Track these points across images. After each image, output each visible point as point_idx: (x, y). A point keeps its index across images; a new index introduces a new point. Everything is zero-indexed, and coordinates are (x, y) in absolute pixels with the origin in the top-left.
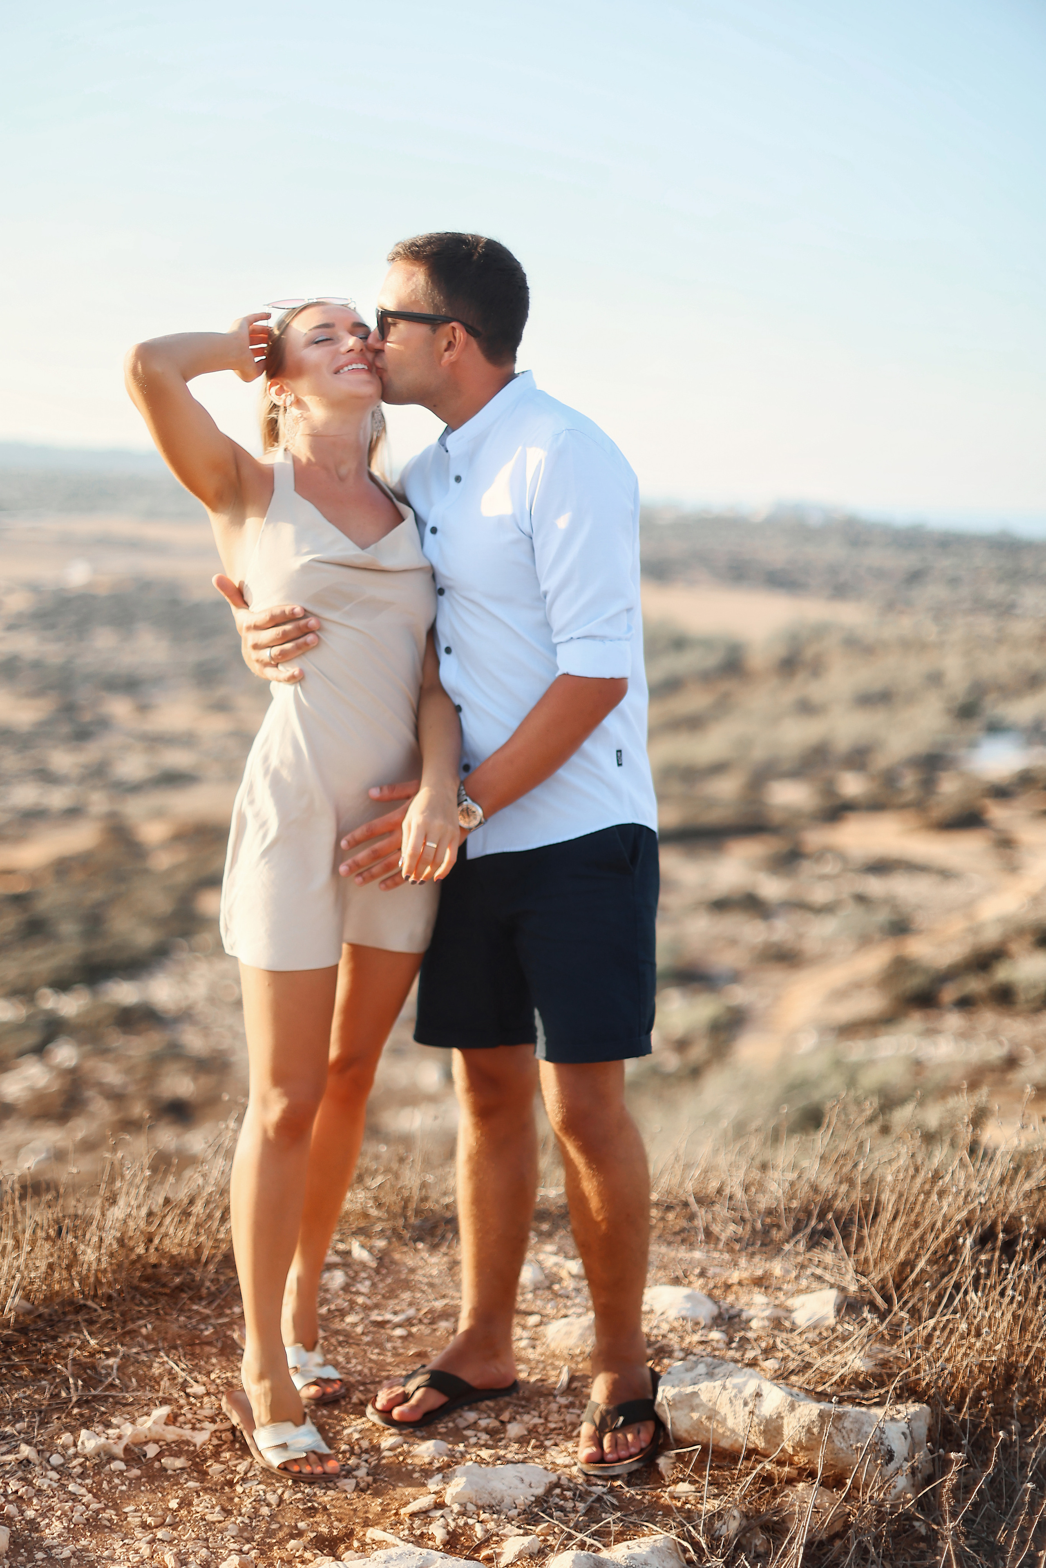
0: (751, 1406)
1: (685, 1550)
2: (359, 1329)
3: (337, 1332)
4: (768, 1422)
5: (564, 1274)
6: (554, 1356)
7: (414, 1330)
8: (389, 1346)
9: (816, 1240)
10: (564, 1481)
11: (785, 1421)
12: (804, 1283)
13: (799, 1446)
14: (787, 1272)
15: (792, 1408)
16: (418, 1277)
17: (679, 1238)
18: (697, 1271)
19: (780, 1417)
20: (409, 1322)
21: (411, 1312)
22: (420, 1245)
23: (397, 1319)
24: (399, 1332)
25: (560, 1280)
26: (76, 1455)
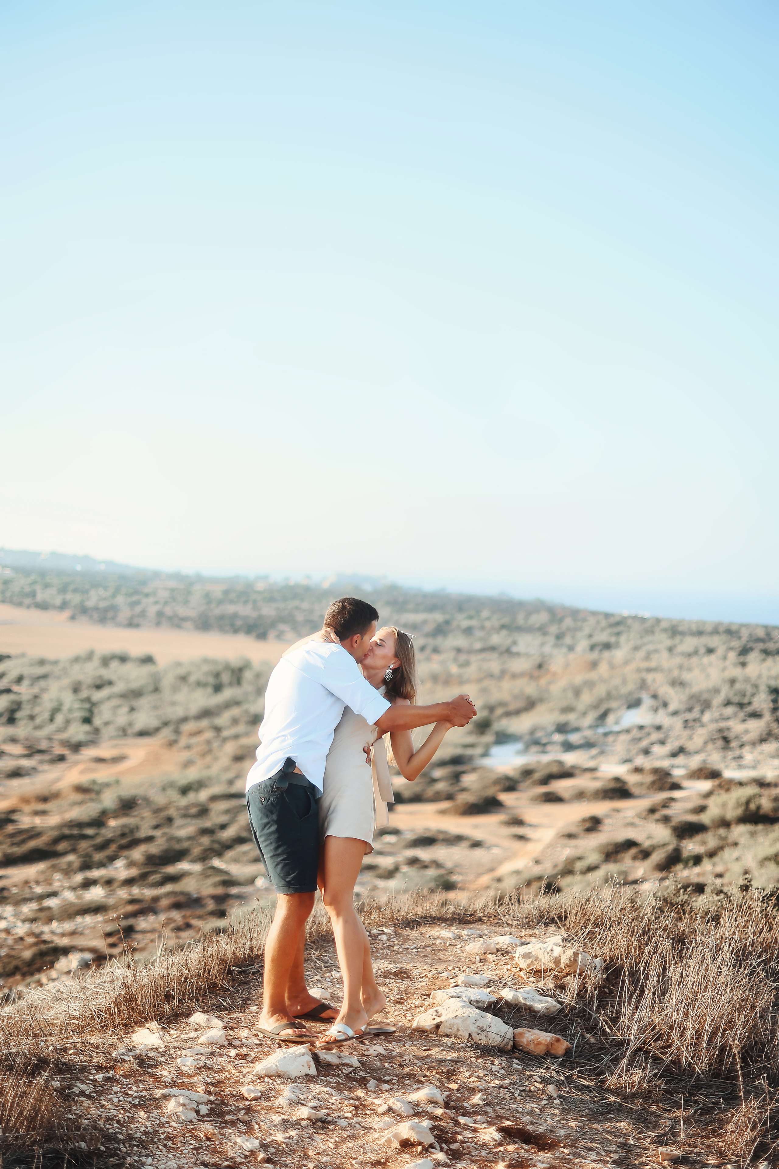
0: (550, 954)
1: (539, 991)
2: (401, 950)
3: (394, 951)
4: (556, 958)
5: (463, 935)
6: (471, 954)
7: (419, 950)
8: (413, 954)
9: (547, 925)
10: (492, 979)
11: (562, 957)
12: (548, 935)
13: (567, 966)
14: (541, 932)
15: (564, 952)
16: (411, 937)
17: (497, 925)
18: (509, 933)
19: (560, 956)
20: (416, 948)
21: (415, 946)
22: (407, 928)
23: (412, 947)
24: (414, 950)
25: (462, 936)
26: (334, 979)
